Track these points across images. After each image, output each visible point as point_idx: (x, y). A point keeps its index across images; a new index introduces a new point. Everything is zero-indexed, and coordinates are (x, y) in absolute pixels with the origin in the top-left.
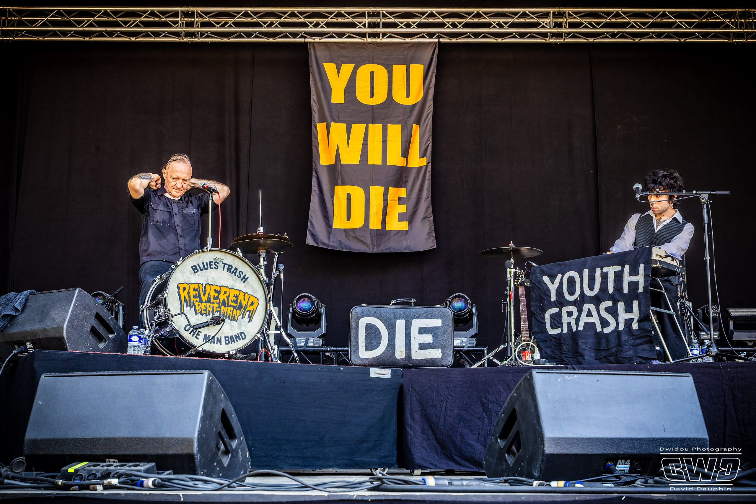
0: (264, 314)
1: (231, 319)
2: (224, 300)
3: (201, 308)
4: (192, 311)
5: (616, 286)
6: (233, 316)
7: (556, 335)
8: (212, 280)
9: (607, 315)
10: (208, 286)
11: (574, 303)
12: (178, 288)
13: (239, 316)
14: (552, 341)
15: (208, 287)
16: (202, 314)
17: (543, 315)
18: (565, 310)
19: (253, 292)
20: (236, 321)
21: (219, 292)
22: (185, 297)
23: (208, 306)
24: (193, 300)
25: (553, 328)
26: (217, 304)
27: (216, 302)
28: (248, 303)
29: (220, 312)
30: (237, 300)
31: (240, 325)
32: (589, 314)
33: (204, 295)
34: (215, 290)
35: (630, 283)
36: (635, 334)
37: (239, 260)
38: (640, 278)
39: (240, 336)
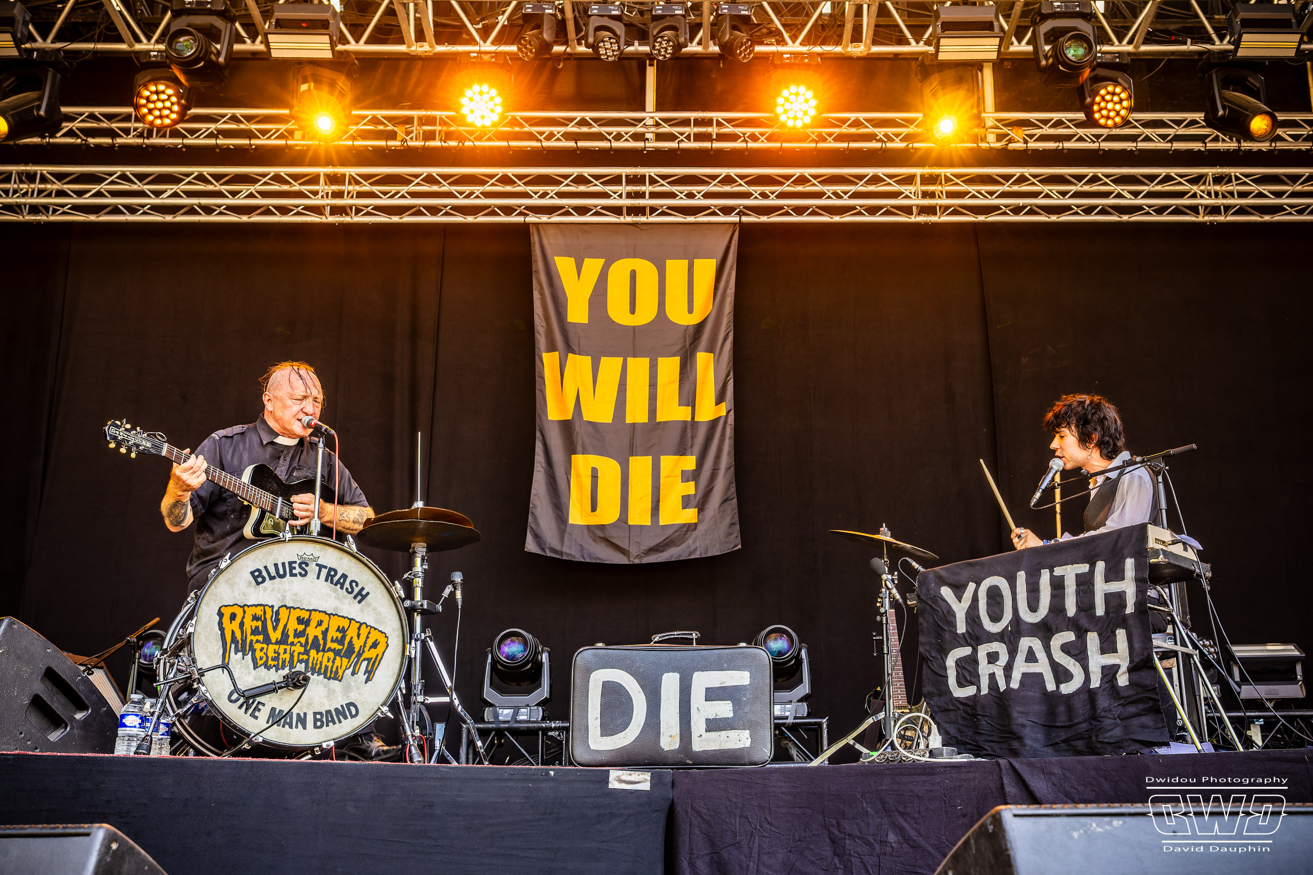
0: (397, 666)
1: (328, 676)
2: (316, 637)
3: (266, 654)
4: (247, 661)
5: (1081, 602)
6: (334, 669)
7: (967, 698)
8: (294, 598)
9: (1065, 658)
10: (282, 610)
11: (999, 637)
12: (220, 614)
13: (346, 669)
14: (959, 709)
15: (284, 614)
16: (268, 667)
17: (942, 659)
18: (983, 651)
19: (376, 622)
20: (340, 681)
21: (305, 622)
22: (233, 632)
23: (281, 651)
24: (249, 638)
25: (960, 685)
26: (301, 645)
27: (299, 642)
28: (365, 643)
29: (307, 662)
30: (344, 637)
31: (347, 689)
32: (1031, 657)
33: (275, 628)
34: (298, 618)
35: (1108, 597)
36: (1122, 694)
37: (352, 558)
38: (1128, 587)
39: (348, 710)
